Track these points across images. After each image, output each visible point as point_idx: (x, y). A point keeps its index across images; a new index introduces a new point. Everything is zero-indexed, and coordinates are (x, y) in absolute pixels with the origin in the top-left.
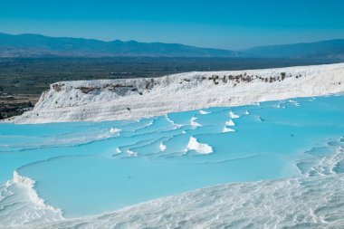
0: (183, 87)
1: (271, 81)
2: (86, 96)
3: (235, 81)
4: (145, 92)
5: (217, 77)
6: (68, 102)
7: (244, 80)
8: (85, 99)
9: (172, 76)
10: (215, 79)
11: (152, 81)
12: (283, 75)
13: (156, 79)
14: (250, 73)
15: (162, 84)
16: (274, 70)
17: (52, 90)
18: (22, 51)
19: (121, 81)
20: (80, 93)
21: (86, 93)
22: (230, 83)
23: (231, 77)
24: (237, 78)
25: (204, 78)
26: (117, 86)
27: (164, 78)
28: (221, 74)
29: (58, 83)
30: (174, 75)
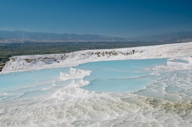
0: (81, 59)
1: (127, 55)
2: (28, 64)
3: (108, 55)
4: (61, 61)
5: (99, 53)
6: (19, 67)
7: (113, 54)
8: (28, 66)
9: (75, 53)
10: (98, 54)
11: (65, 55)
12: (134, 51)
13: (67, 54)
14: (116, 50)
15: (70, 57)
16: (129, 48)
17: (11, 61)
18: (15, 40)
19: (48, 56)
20: (25, 62)
21: (29, 62)
22: (106, 56)
23: (106, 53)
24: (110, 53)
25: (92, 53)
26: (46, 58)
27: (71, 53)
28: (101, 51)
29: (14, 57)
30: (77, 52)
